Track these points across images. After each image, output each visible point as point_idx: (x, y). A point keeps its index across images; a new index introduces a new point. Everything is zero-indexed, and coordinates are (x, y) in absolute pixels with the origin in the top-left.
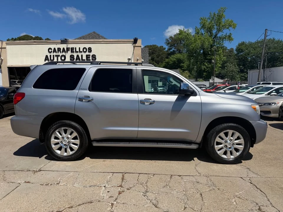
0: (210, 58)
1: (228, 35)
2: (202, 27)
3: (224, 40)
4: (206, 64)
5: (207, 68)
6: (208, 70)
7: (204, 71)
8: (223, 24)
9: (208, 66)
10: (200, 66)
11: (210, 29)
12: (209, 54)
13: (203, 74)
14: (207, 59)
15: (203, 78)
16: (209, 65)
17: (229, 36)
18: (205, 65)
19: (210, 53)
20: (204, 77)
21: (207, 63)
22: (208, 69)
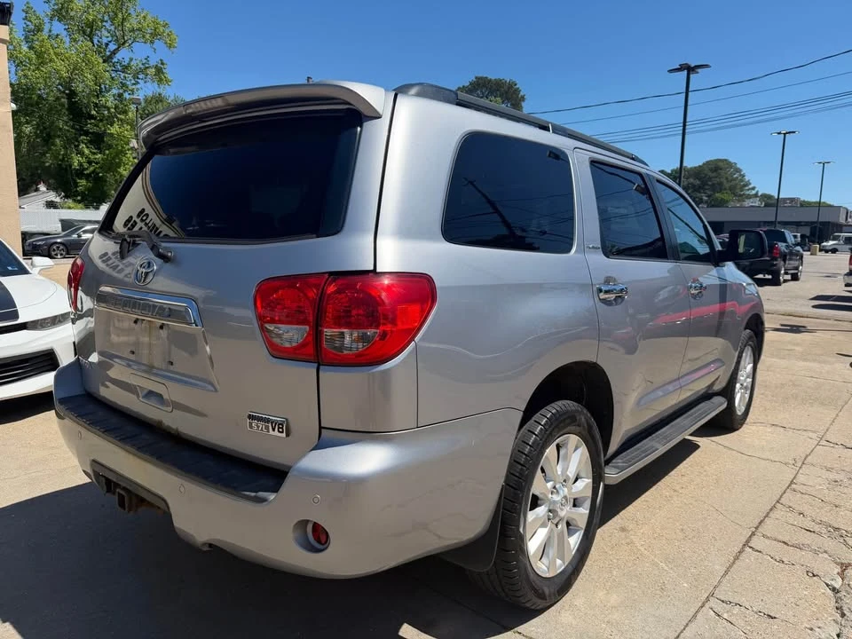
0: (95, 129)
1: (152, 62)
2: (59, 11)
3: (140, 76)
4: (86, 151)
5: (90, 163)
6: (93, 172)
7: (80, 173)
8: (133, 23)
9: (92, 157)
10: (65, 154)
11: (92, 28)
12: (92, 117)
13: (76, 185)
14: (87, 133)
15: (79, 198)
16: (94, 154)
17: (159, 71)
18: (82, 154)
19: (93, 112)
20: (82, 194)
21: (88, 147)
22: (92, 169)
